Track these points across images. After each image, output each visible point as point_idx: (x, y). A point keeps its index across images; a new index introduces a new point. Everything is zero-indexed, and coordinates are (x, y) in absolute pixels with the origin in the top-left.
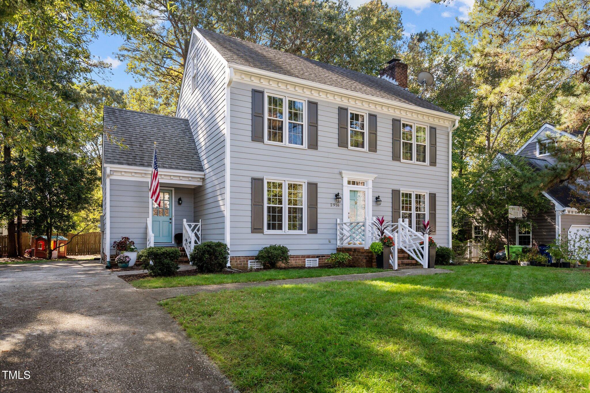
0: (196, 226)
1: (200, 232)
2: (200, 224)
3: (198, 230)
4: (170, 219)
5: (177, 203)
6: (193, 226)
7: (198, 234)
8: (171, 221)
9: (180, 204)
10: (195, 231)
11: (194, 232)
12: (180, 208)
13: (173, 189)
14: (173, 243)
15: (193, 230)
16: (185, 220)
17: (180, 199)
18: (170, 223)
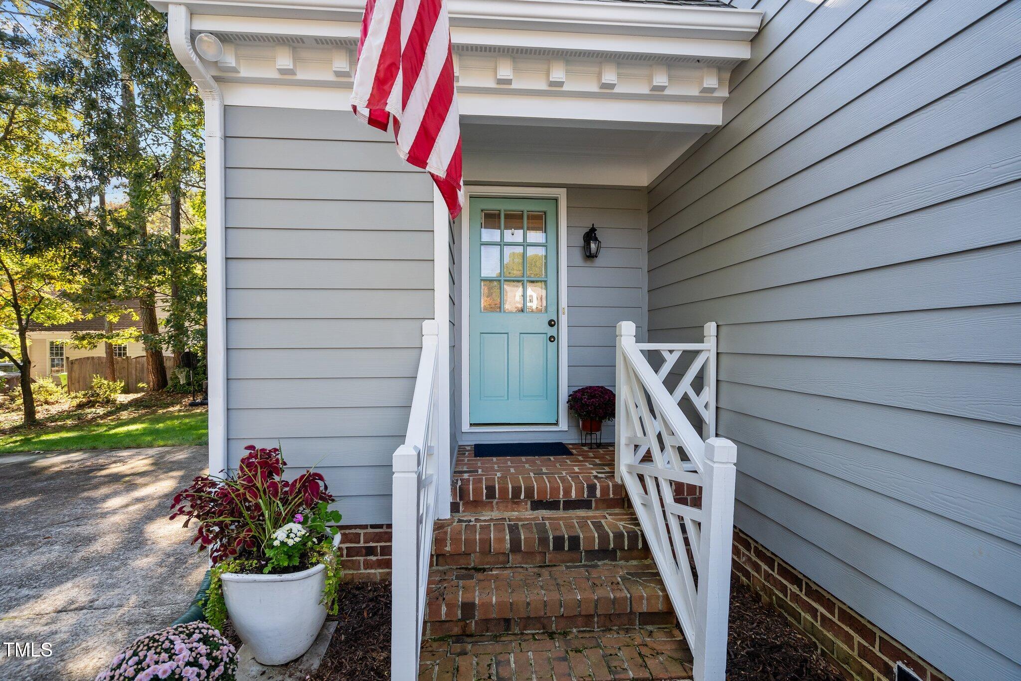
0: (688, 358)
1: (709, 393)
2: (708, 347)
3: (698, 384)
4: (551, 324)
5: (578, 254)
6: (671, 361)
7: (698, 402)
8: (552, 331)
9: (589, 256)
10: (685, 386)
11: (679, 392)
12: (590, 274)
13: (562, 193)
14: (563, 425)
15: (671, 383)
16: (627, 329)
17: (590, 236)
18: (552, 339)
